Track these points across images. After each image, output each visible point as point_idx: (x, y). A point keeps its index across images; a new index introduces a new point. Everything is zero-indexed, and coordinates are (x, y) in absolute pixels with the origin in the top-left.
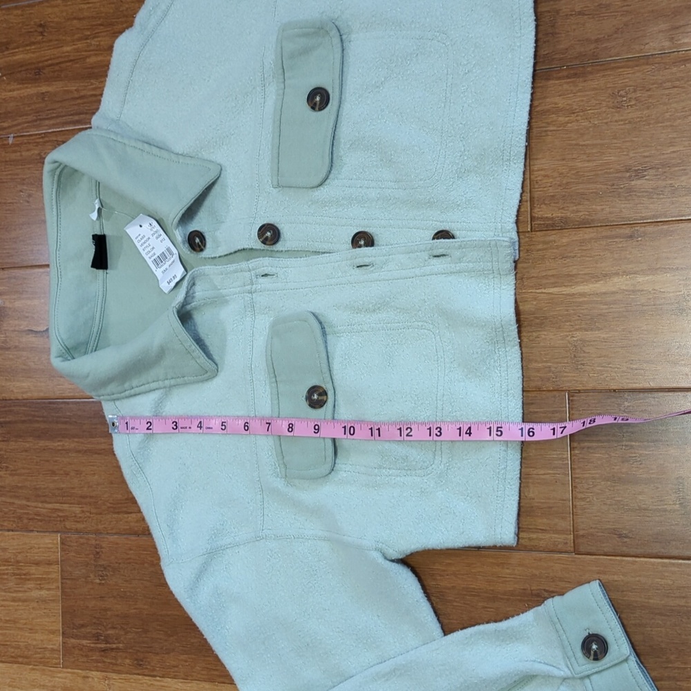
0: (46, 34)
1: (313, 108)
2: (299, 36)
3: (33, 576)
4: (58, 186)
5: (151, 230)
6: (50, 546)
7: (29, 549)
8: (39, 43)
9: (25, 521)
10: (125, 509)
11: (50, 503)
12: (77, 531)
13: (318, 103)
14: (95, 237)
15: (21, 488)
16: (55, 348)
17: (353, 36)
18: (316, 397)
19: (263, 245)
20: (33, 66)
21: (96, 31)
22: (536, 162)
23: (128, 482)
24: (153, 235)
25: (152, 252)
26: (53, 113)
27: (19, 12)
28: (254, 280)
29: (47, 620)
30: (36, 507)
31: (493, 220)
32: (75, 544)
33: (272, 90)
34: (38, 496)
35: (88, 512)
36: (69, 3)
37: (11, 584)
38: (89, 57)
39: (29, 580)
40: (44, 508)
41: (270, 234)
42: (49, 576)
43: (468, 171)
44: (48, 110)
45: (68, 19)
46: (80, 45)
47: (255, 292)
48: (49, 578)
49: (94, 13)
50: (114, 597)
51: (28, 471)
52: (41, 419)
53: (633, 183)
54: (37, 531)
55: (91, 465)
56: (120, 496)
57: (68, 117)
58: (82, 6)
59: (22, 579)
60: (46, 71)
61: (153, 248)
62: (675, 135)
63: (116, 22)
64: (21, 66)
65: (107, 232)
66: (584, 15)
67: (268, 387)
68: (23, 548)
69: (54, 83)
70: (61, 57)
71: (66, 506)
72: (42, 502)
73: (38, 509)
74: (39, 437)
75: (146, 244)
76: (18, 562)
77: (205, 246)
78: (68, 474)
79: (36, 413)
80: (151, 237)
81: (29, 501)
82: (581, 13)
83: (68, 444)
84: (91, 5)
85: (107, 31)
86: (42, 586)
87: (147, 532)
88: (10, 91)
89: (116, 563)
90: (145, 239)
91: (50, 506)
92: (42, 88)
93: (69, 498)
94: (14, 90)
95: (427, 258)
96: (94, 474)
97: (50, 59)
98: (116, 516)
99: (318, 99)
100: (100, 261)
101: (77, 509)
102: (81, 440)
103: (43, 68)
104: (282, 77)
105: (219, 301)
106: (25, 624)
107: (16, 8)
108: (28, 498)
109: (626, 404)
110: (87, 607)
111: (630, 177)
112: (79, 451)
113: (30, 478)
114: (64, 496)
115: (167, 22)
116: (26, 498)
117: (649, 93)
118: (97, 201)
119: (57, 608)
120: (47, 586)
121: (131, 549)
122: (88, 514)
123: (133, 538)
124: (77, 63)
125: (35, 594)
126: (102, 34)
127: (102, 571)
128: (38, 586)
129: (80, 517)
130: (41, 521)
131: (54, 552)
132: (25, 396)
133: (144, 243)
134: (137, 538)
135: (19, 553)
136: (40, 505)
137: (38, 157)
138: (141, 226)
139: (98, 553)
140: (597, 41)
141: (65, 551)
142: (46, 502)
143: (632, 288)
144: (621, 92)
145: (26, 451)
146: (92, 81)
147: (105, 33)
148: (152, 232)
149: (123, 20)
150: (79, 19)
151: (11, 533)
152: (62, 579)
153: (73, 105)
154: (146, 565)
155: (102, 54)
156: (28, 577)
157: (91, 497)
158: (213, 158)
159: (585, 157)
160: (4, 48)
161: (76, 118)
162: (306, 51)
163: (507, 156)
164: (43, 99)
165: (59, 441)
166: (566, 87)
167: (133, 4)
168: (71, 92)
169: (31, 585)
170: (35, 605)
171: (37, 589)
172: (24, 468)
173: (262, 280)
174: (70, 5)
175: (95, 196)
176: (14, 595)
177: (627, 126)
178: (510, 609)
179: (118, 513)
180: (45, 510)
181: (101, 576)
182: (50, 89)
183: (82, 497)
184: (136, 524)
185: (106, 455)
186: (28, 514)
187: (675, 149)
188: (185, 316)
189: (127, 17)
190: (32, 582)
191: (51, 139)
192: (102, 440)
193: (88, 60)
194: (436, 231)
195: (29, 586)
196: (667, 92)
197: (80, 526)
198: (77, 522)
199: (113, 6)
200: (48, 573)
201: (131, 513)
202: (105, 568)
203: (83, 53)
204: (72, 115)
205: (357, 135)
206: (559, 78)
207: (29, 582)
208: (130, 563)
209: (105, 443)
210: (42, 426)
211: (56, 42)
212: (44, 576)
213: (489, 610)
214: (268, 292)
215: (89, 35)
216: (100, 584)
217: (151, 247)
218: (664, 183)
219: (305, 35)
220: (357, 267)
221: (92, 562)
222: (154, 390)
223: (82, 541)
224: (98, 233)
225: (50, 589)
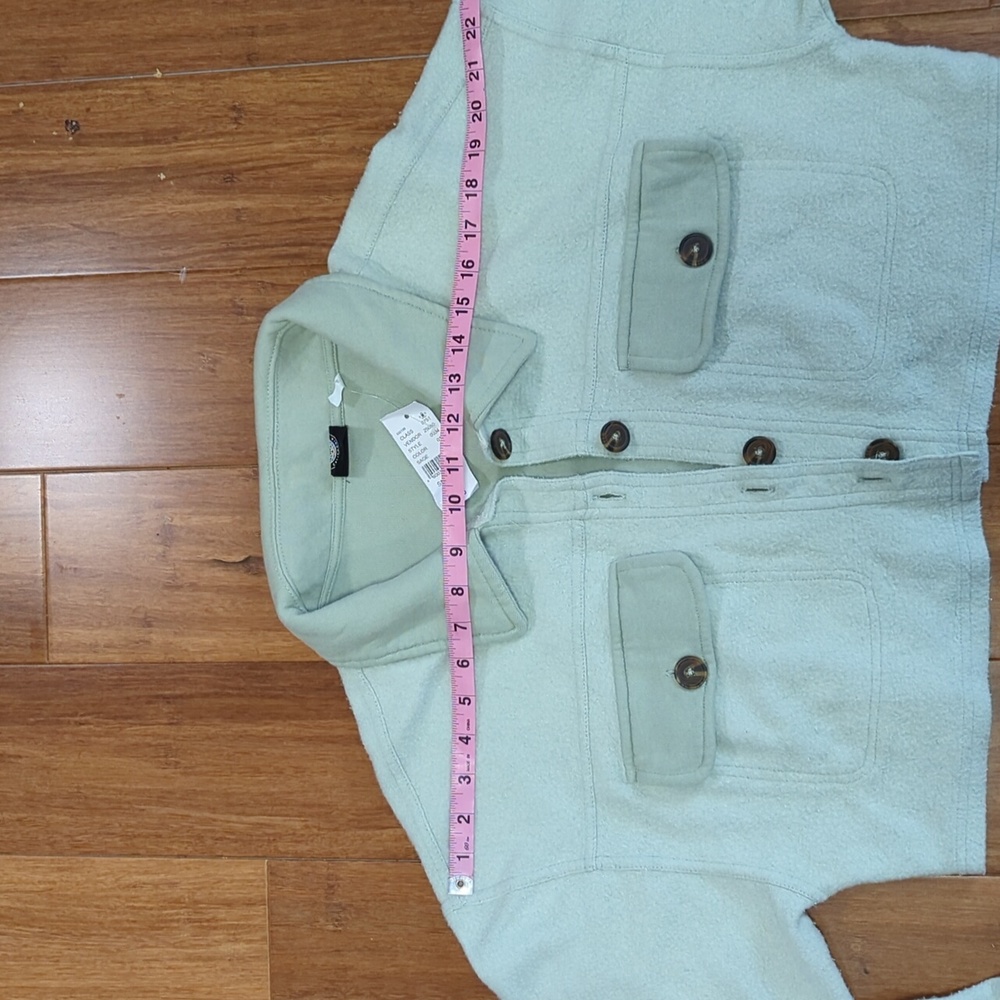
0: (242, 122)
1: (689, 263)
2: (672, 160)
3: (223, 923)
5: (423, 423)
6: (251, 877)
7: (215, 883)
8: (230, 134)
9: (209, 842)
10: (376, 823)
11: (252, 815)
12: (298, 856)
13: (696, 256)
14: (332, 430)
15: (202, 793)
16: (282, 594)
17: (744, 163)
18: (689, 672)
19: (607, 451)
20: (221, 169)
21: (328, 124)
23: (383, 786)
24: (426, 430)
25: (423, 455)
26: (255, 240)
27: (197, 85)
28: (590, 501)
29: (247, 986)
30: (228, 822)
31: (956, 428)
32: (294, 875)
33: (618, 231)
34: (231, 805)
35: (315, 827)
36: (282, 79)
37: (185, 935)
38: (317, 161)
39: (215, 928)
40: (239, 823)
41: (616, 436)
42: (250, 922)
43: (918, 359)
44: (247, 236)
45: (281, 103)
46: (300, 142)
47: (590, 518)
48: (249, 926)
49: (325, 97)
50: (359, 950)
51: (211, 768)
52: (235, 692)
54: (229, 857)
55: (321, 759)
56: (367, 804)
57: (280, 249)
58: (306, 84)
59: (203, 927)
60: (243, 177)
61: (425, 449)
63: (362, 112)
64: (202, 167)
65: (352, 422)
67: (609, 654)
68: (204, 882)
69: (257, 196)
70: (270, 158)
71: (278, 820)
72: (238, 814)
73: (231, 824)
74: (232, 718)
75: (416, 442)
76: (197, 902)
77: (511, 451)
78: (282, 773)
79: (227, 683)
80: (423, 433)
81: (214, 813)
83: (279, 728)
84: (318, 85)
85: (347, 125)
86: (238, 937)
87: (410, 856)
88: (181, 203)
89: (363, 900)
90: (412, 435)
91: (253, 819)
92: (235, 202)
93: (284, 808)
94: (188, 202)
95: (855, 481)
96: (326, 772)
97: (251, 160)
98: (361, 832)
99: (696, 249)
100: (341, 468)
101: (297, 823)
102: (304, 722)
103: (239, 172)
104: (637, 214)
106: (209, 993)
107: (191, 78)
108: (214, 809)
110: (314, 966)
112: (300, 739)
113: (217, 779)
114: (276, 805)
115: (449, 125)
116: (209, 808)
118: (338, 377)
119: (264, 968)
120: (245, 937)
121: (385, 881)
122: (315, 831)
123: (389, 864)
124: (297, 168)
125: (227, 948)
126: (339, 129)
127: (338, 913)
128: (231, 938)
129: (303, 835)
130: (236, 841)
131: (258, 887)
132: (208, 658)
133: (412, 441)
134: (394, 864)
135: (199, 889)
136: (234, 818)
137: (230, 305)
138: (407, 417)
139: (331, 887)
141: (276, 884)
142: (244, 814)
145: (210, 739)
146: (322, 197)
147: (344, 129)
148: (425, 426)
149: (375, 110)
150: (299, 104)
151: (182, 860)
152: (271, 925)
153: (291, 231)
154: (411, 903)
155: (338, 158)
156: (213, 924)
157: (320, 806)
158: (522, 322)
160: (170, 138)
161: (295, 250)
162: (677, 182)
163: (976, 341)
164: (238, 218)
165: (266, 724)
167: (389, 88)
168: (287, 211)
169: (219, 936)
170: (227, 965)
171: (229, 941)
172: (207, 764)
173: (600, 502)
174: (284, 81)
175: (332, 371)
176: (190, 951)
178: (970, 952)
179: (366, 828)
180: (242, 826)
181: (337, 920)
182: (249, 204)
183: (304, 805)
184: (395, 844)
185: (345, 745)
186: (213, 831)
189: (380, 106)
190: (221, 932)
191: (252, 278)
192: (339, 722)
193: (315, 166)
194: (872, 441)
195: (217, 937)
197: (302, 848)
198: (296, 842)
199: (357, 88)
200: (247, 918)
201: (388, 828)
202: (344, 909)
203: (306, 155)
204: (287, 245)
205: (755, 302)
207: (216, 932)
208: (384, 900)
209: (343, 726)
210: (236, 702)
211: (263, 135)
212: (242, 923)
213: (938, 953)
214: (609, 521)
215: (317, 129)
216: (335, 931)
217: (422, 447)
219: (680, 160)
220: (748, 490)
221: (322, 900)
222: (429, 654)
223: (305, 869)
224: (337, 423)
225: (251, 941)
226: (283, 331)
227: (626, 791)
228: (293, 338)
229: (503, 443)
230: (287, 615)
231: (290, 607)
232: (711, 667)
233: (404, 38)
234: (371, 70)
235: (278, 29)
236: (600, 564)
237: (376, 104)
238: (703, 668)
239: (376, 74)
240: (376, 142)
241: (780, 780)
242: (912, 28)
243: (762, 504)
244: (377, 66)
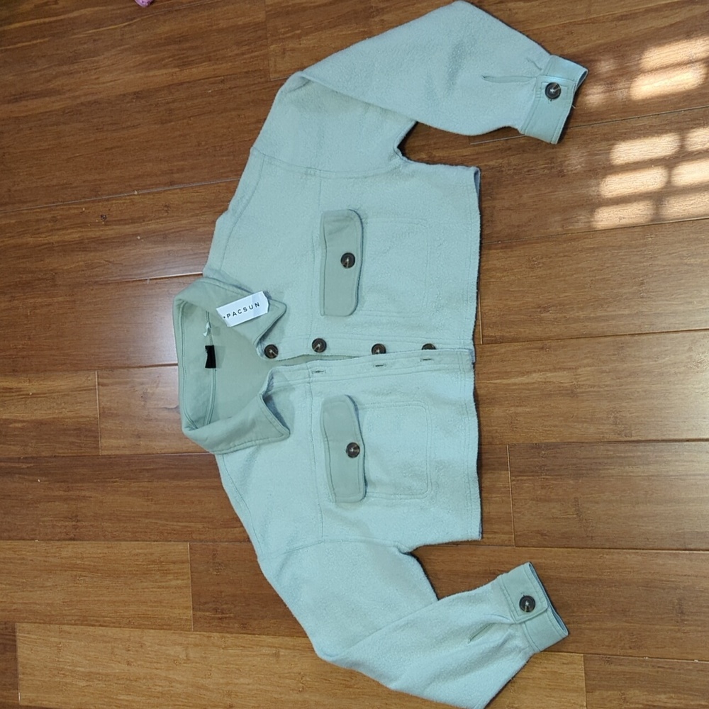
0: (169, 212)
1: (345, 266)
2: (334, 221)
3: (172, 571)
4: (182, 314)
6: (183, 551)
7: (168, 553)
8: (165, 217)
9: (166, 535)
10: (233, 525)
11: (182, 522)
12: (201, 541)
13: (348, 263)
14: (207, 347)
15: (162, 512)
16: (185, 422)
17: (369, 220)
18: (352, 450)
19: (316, 352)
20: (162, 233)
21: (203, 211)
22: (486, 301)
23: (234, 507)
27: (151, 197)
28: (311, 374)
29: (182, 600)
30: (173, 525)
31: (458, 338)
32: (199, 549)
33: (319, 253)
34: (174, 518)
35: (207, 527)
36: (184, 192)
37: (157, 577)
38: (200, 227)
39: (169, 574)
41: (320, 345)
42: (183, 571)
43: (442, 307)
45: (184, 203)
46: (193, 220)
47: (312, 382)
48: (182, 573)
49: (201, 199)
50: (227, 583)
51: (166, 501)
52: (174, 467)
53: (542, 315)
54: (174, 541)
55: (209, 497)
56: (228, 517)
58: (194, 194)
59: (164, 573)
60: (170, 236)
62: (566, 286)
64: (154, 233)
65: (215, 344)
66: (510, 209)
67: (322, 444)
68: (164, 553)
69: (176, 244)
70: (181, 227)
71: (192, 524)
72: (176, 522)
73: (174, 527)
76: (161, 562)
77: (277, 354)
78: (193, 503)
79: (170, 463)
81: (167, 521)
82: (508, 209)
83: (192, 483)
84: (199, 194)
85: (211, 211)
86: (178, 577)
87: (248, 540)
88: (146, 249)
89: (227, 560)
91: (182, 524)
92: (168, 248)
93: (194, 519)
94: (149, 248)
95: (419, 361)
96: (211, 502)
97: (173, 228)
98: (225, 530)
99: (348, 260)
100: (211, 363)
101: (200, 526)
102: (201, 480)
103: (169, 234)
104: (325, 245)
105: (288, 388)
106: (168, 603)
107: (149, 193)
108: (167, 519)
109: (543, 452)
110: (209, 590)
111: (540, 311)
112: (200, 488)
113: (168, 506)
114: (191, 518)
116: (165, 519)
117: (551, 259)
118: (208, 324)
119: (189, 592)
120: (181, 577)
121: (236, 551)
122: (207, 529)
123: (238, 544)
124: (192, 231)
125: (174, 583)
126: (207, 213)
127: (218, 566)
128: (175, 578)
129: (202, 531)
130: (176, 534)
131: (185, 555)
132: (163, 451)
135: (162, 556)
136: (175, 523)
139: (214, 554)
140: (518, 226)
141: (193, 554)
142: (179, 522)
143: (544, 380)
144: (534, 259)
145: (165, 488)
146: (202, 243)
149: (222, 203)
150: (191, 203)
151: (155, 543)
152: (192, 572)
154: (247, 562)
155: (208, 226)
156: (168, 572)
157: (209, 518)
159: (512, 298)
160: (141, 220)
162: (339, 230)
163: (466, 298)
165: (187, 481)
166: (501, 254)
169: (171, 577)
170: (174, 590)
172: (163, 500)
173: (315, 374)
175: (206, 320)
176: (160, 584)
177: (538, 280)
179: (228, 528)
180: (178, 527)
181: (217, 570)
182: (173, 248)
183: (203, 518)
184: (240, 535)
186: (167, 529)
187: (567, 294)
188: (267, 399)
190: (171, 575)
193: (199, 230)
194: (424, 344)
195: (169, 578)
196: (561, 259)
197: (203, 537)
198: (200, 534)
199: (214, 194)
200: (181, 569)
202: (220, 564)
203: (195, 225)
205: (373, 283)
206: (496, 249)
208: (236, 560)
210: (175, 471)
211: (177, 218)
212: (179, 571)
213: (464, 583)
214: (320, 383)
215: (199, 214)
216: (217, 575)
218: (561, 315)
219: (338, 221)
220: (376, 366)
221: (211, 561)
222: (249, 447)
223: (204, 547)
224: (209, 344)
225: (183, 580)
226: (183, 304)
227: (332, 506)
228: (188, 308)
229: (272, 351)
230: (186, 431)
231: (186, 427)
232: (361, 448)
233: (231, 171)
234: (220, 186)
235: (181, 170)
236: (318, 403)
237: (222, 201)
238: (358, 448)
239: (221, 188)
240: (217, 218)
241: (393, 499)
242: (437, 155)
243: (381, 372)
244: (221, 184)
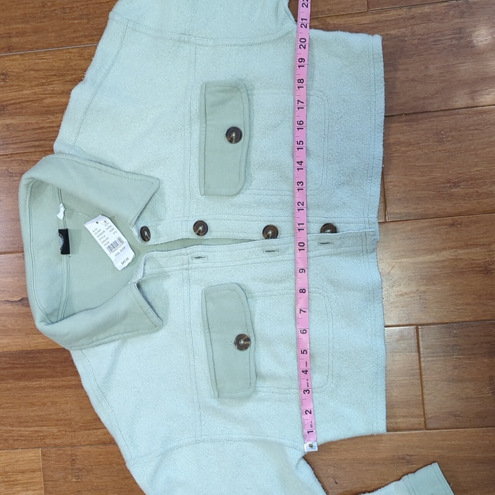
0: (7, 81)
1: (231, 141)
2: (219, 92)
3: (21, 482)
5: (105, 225)
6: (33, 458)
7: (15, 462)
8: (1, 87)
9: (11, 442)
10: (95, 427)
11: (31, 427)
12: (55, 446)
13: (234, 138)
14: (61, 231)
15: (6, 417)
17: (255, 92)
18: (242, 342)
19: (197, 236)
21: (51, 80)
22: (389, 176)
23: (95, 407)
24: (107, 229)
25: (107, 241)
26: (17, 139)
28: (191, 260)
30: (20, 431)
31: (363, 216)
32: (54, 455)
33: (196, 127)
34: (21, 422)
35: (64, 431)
36: (26, 58)
38: (46, 98)
39: (16, 485)
40: (26, 431)
41: (201, 228)
42: (33, 480)
43: (343, 184)
44: (12, 137)
45: (26, 70)
46: (37, 90)
47: (191, 268)
48: (34, 482)
49: (48, 66)
50: (90, 490)
51: (11, 405)
52: (20, 366)
53: (452, 190)
54: (22, 449)
55: (64, 397)
56: (89, 418)
57: (30, 143)
58: (38, 60)
60: (9, 108)
61: (107, 238)
62: (478, 160)
63: (67, 74)
65: (70, 227)
66: (415, 81)
67: (203, 335)
68: (10, 462)
69: (17, 117)
70: (22, 98)
71: (45, 428)
72: (25, 427)
73: (22, 432)
74: (19, 379)
75: (103, 235)
76: (7, 472)
77: (150, 237)
78: (45, 405)
79: (15, 362)
80: (106, 231)
81: (13, 427)
82: (413, 80)
83: (43, 382)
84: (45, 60)
85: (60, 80)
86: (28, 488)
87: (112, 442)
89: (90, 465)
90: (101, 232)
91: (32, 429)
92: (6, 121)
93: (48, 422)
95: (317, 245)
96: (67, 403)
97: (13, 99)
98: (87, 432)
99: (234, 135)
100: (66, 250)
101: (54, 429)
102: (55, 379)
103: (7, 106)
104: (205, 119)
105: (163, 275)
108: (12, 425)
109: (455, 331)
111: (450, 186)
112: (54, 388)
113: (13, 410)
114: (43, 421)
115: (110, 78)
116: (10, 425)
117: (460, 133)
118: (61, 205)
120: (32, 488)
121: (100, 455)
122: (64, 432)
123: (101, 446)
124: (36, 102)
126: (56, 82)
127: (78, 472)
128: (25, 489)
129: (58, 435)
130: (24, 440)
131: (37, 462)
132: (5, 350)
133: (101, 234)
134: (105, 447)
135: (7, 466)
136: (23, 429)
137: (6, 172)
138: (97, 223)
139: (74, 460)
140: (424, 98)
141: (46, 461)
142: (28, 426)
143: (455, 258)
144: (442, 132)
145: (9, 390)
146: (49, 116)
147: (58, 82)
148: (107, 227)
149: (73, 72)
150: (35, 70)
152: (45, 481)
153: (35, 134)
154: (114, 465)
155: (56, 97)
156: (15, 483)
157: (66, 420)
158: (152, 174)
159: (420, 173)
161: (37, 143)
162: (223, 102)
163: (370, 173)
164: (8, 128)
165: (36, 381)
166: (405, 128)
167: (80, 61)
168: (31, 124)
169: (19, 488)
171: (24, 490)
172: (7, 403)
173: (196, 261)
174: (26, 60)
175: (58, 202)
177: (447, 154)
178: (385, 469)
179: (89, 430)
180: (27, 433)
181: (78, 476)
182: (13, 121)
183: (57, 420)
184: (104, 437)
185: (76, 389)
186: (13, 436)
187: (478, 169)
188: (139, 286)
189: (75, 70)
190: (19, 486)
191: (16, 158)
192: (73, 378)
193: (45, 101)
194: (323, 224)
195: (17, 489)
196: (472, 132)
197: (58, 442)
198: (55, 439)
199: (64, 62)
200: (32, 478)
201: (100, 429)
202: (81, 470)
203: (40, 96)
204: (33, 141)
205: (264, 160)
206: (400, 122)
207: (17, 486)
208: (100, 465)
209: (75, 380)
210: (21, 371)
211: (17, 87)
212: (29, 481)
213: (370, 471)
214: (200, 269)
215: (45, 83)
216: (77, 482)
217: (106, 238)
218: (472, 190)
219: (223, 91)
220: (266, 251)
221: (70, 467)
222: (114, 341)
223: (59, 452)
224: (62, 228)
225: (35, 490)
226: (32, 183)
227: (214, 403)
228: (37, 187)
229: (146, 233)
230: (40, 326)
231: (42, 321)
232: (252, 339)
233: (85, 36)
234: (71, 53)
235: (23, 34)
236: (197, 291)
237: (74, 70)
238: (248, 339)
239: (73, 54)
240: (73, 88)
242: (332, 22)
243: (273, 258)
244: (73, 50)
